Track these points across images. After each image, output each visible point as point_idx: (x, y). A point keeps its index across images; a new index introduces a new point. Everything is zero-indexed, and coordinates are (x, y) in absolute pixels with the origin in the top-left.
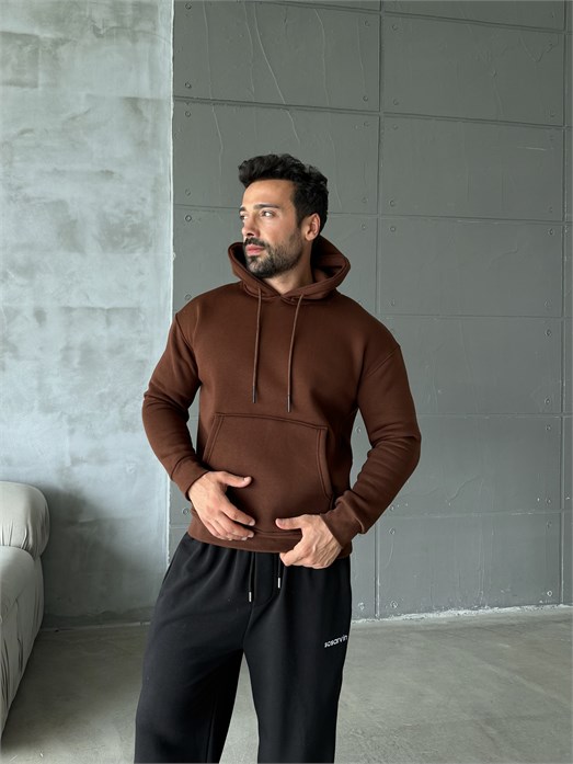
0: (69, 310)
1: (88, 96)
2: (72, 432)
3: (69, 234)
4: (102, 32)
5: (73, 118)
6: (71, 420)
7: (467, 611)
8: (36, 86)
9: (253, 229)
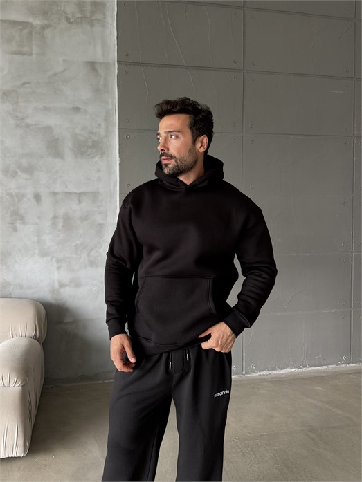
0: (55, 194)
1: (64, 61)
2: (59, 268)
3: (54, 147)
4: (71, 20)
5: (55, 75)
6: (58, 261)
7: (296, 369)
8: (31, 55)
9: (164, 147)
